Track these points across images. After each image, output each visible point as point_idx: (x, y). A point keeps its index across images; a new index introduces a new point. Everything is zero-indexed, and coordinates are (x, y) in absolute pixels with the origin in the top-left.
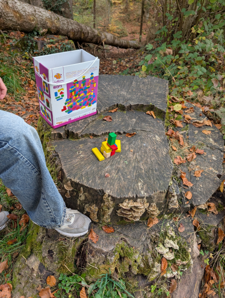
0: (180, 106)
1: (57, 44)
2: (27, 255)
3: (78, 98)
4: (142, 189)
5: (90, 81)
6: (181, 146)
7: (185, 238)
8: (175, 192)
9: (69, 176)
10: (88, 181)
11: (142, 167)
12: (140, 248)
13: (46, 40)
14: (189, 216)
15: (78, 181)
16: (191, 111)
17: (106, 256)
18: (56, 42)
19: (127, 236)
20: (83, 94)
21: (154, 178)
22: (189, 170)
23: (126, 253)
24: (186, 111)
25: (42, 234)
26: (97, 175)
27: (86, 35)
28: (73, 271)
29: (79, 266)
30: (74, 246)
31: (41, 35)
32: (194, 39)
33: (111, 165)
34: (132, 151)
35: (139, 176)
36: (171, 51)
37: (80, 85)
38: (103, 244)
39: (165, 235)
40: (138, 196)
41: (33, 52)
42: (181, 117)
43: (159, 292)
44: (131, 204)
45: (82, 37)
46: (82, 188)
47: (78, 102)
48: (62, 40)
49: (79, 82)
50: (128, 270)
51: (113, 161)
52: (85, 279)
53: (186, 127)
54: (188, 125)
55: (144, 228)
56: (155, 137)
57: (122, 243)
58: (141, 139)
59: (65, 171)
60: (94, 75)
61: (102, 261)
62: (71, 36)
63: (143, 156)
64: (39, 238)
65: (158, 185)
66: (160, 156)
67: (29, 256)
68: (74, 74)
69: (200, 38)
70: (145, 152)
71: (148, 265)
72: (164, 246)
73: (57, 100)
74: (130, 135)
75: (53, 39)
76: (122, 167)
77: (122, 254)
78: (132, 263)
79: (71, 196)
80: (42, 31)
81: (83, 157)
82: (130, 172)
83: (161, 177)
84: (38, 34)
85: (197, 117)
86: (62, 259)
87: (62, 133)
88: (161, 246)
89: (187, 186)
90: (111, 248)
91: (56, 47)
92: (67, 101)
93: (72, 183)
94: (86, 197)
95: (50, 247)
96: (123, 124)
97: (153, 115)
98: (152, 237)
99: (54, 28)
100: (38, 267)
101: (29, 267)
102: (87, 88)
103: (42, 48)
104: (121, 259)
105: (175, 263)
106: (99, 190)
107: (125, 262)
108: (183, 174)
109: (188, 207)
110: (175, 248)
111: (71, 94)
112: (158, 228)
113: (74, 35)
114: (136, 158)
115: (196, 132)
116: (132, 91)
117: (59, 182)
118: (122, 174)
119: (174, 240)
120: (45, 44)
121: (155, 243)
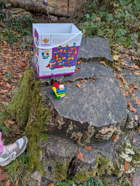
0: (117, 56)
1: (19, 14)
2: (31, 171)
3: (60, 60)
4: (112, 118)
5: (72, 49)
6: (124, 84)
7: (137, 146)
8: (133, 117)
9: (61, 114)
10: (76, 116)
11: (108, 102)
12: (111, 157)
13: (11, 12)
14: (136, 131)
15: (69, 117)
16: (124, 59)
17: (90, 166)
18: (18, 13)
19: (101, 150)
20: (65, 58)
21: (117, 110)
22: (132, 100)
23: (103, 162)
24: (121, 60)
25: (42, 156)
26: (80, 111)
27: (37, 8)
28: (66, 178)
29: (71, 175)
30: (67, 162)
31: (7, 8)
32: (115, 11)
33: (88, 103)
34: (99, 91)
35: (108, 109)
36: (99, 19)
37: (63, 51)
38: (87, 158)
39: (125, 145)
40: (111, 124)
41: (3, 20)
42: (119, 64)
43: (124, 184)
44: (107, 130)
45: (34, 10)
46: (71, 122)
47: (60, 63)
48: (22, 12)
49: (63, 48)
50: (105, 173)
51: (88, 100)
52: (74, 182)
53: (123, 71)
54: (125, 69)
55: (111, 143)
56: (109, 79)
57: (99, 156)
58: (101, 81)
59: (57, 110)
60: (76, 45)
61: (87, 170)
62: (27, 9)
63: (106, 94)
64: (40, 159)
65: (121, 114)
66: (117, 93)
67: (33, 172)
68: (60, 41)
69: (118, 10)
70: (107, 91)
71: (117, 167)
72: (125, 153)
73: (44, 59)
74: (94, 79)
75: (16, 11)
76: (96, 104)
77: (100, 163)
78: (107, 168)
79: (62, 128)
80: (8, 5)
81: (67, 99)
82: (102, 107)
83: (121, 109)
84: (5, 8)
85: (129, 64)
86: (58, 171)
87: (49, 82)
88: (123, 153)
89: (133, 111)
90: (93, 160)
91: (19, 16)
92: (51, 60)
93: (64, 119)
94: (74, 128)
95: (50, 164)
96: (87, 71)
97: (105, 64)
98: (117, 148)
99: (16, 3)
100: (41, 179)
101: (34, 179)
102: (69, 54)
103: (9, 17)
104: (99, 166)
105: (132, 163)
106: (85, 123)
107: (102, 168)
108: (129, 104)
109: (136, 126)
110: (132, 154)
111: (56, 56)
112: (119, 141)
113: (29, 8)
114: (102, 96)
115: (131, 74)
116: (88, 48)
117: (53, 118)
118: (97, 109)
119: (130, 148)
120: (11, 15)
121: (119, 152)
